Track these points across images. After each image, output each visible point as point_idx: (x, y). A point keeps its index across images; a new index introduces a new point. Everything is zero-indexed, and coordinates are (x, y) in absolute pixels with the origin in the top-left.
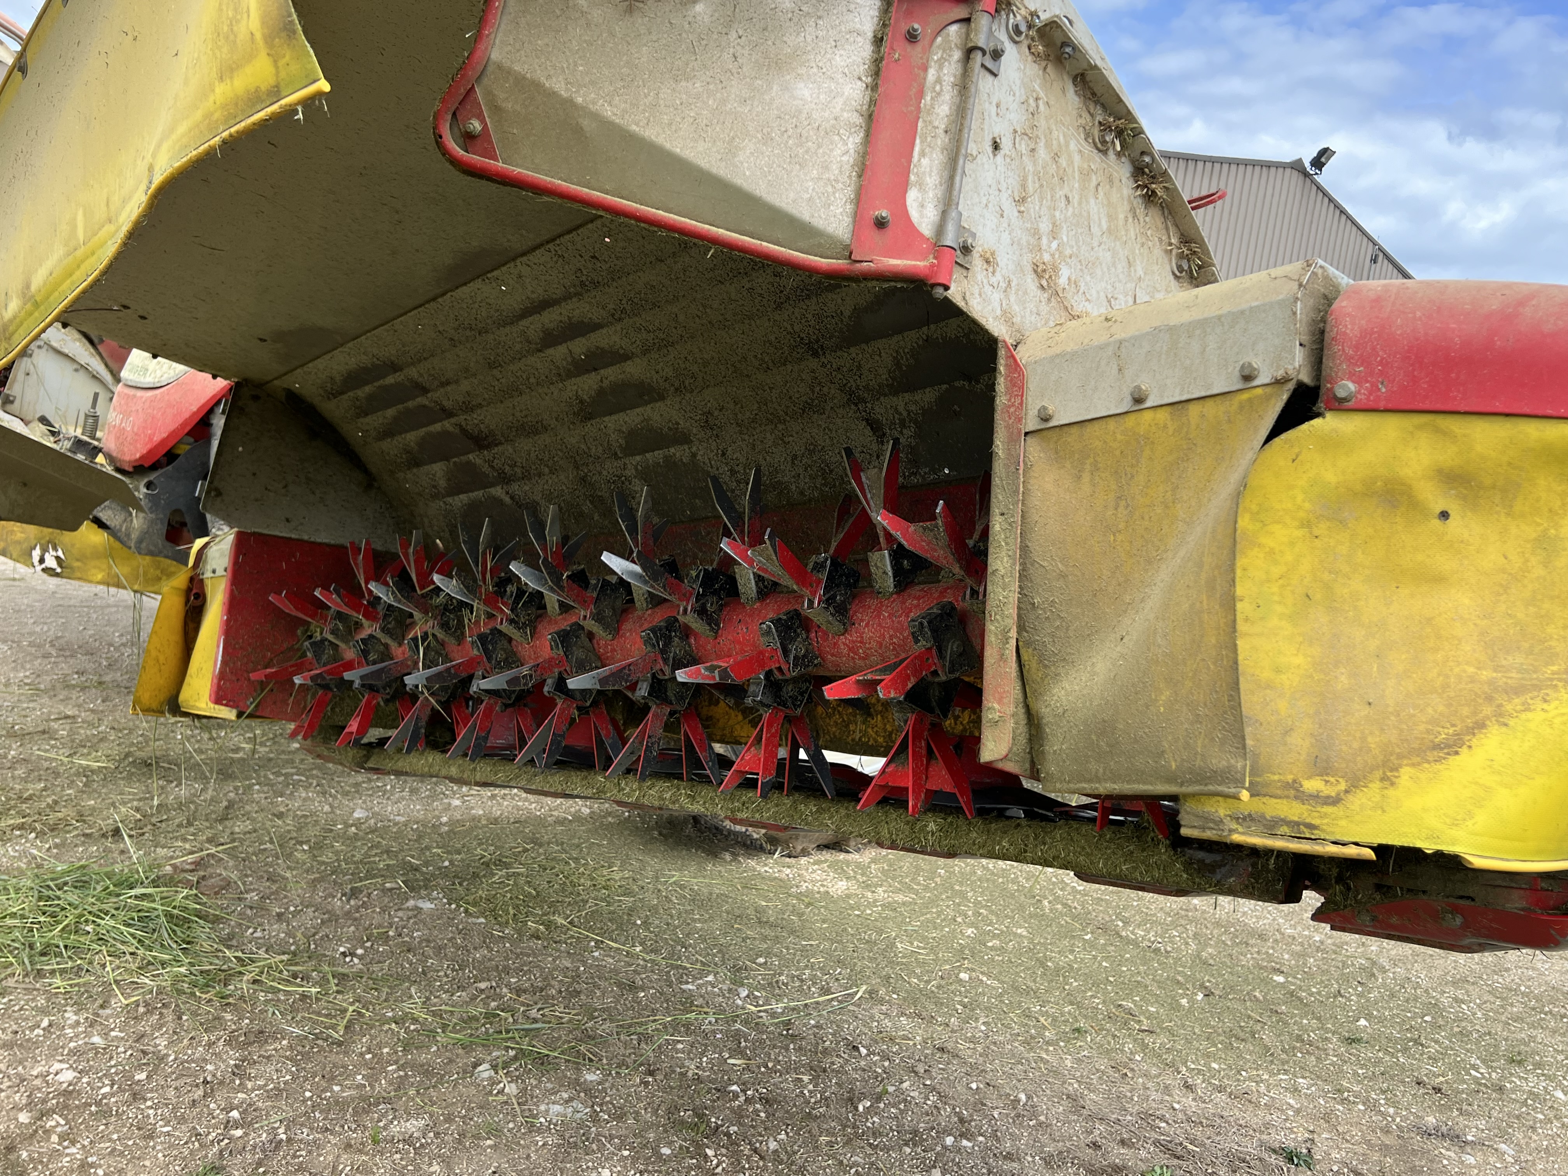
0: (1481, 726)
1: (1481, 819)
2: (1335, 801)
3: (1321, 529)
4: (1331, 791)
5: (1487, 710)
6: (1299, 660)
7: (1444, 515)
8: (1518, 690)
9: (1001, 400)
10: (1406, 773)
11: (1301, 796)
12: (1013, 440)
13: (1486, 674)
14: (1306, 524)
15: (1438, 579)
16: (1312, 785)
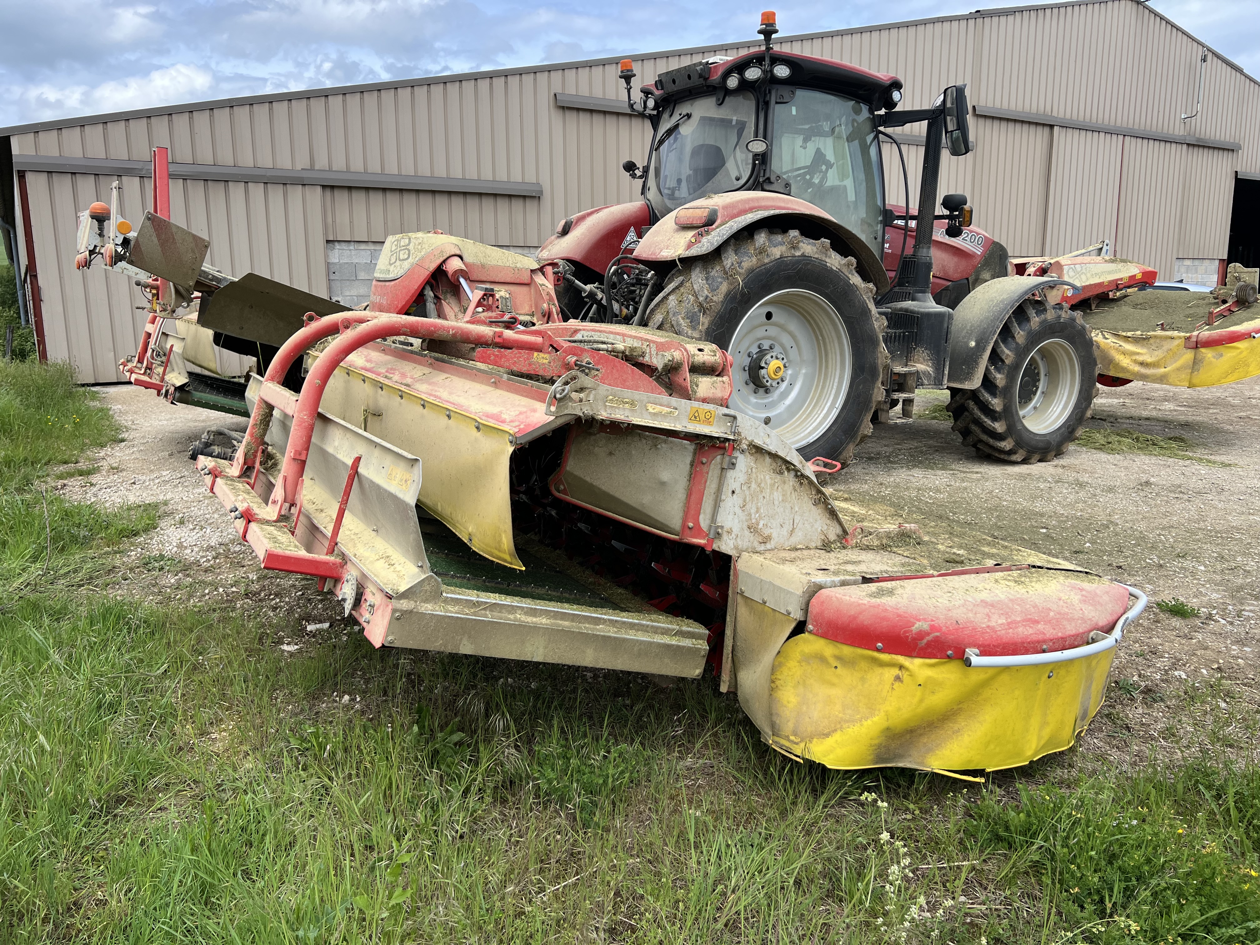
0: (836, 730)
1: (831, 756)
2: (797, 744)
3: (803, 664)
4: (795, 740)
5: (839, 726)
6: (794, 700)
7: (836, 667)
8: (848, 721)
9: (731, 578)
10: (815, 740)
11: (789, 740)
12: (733, 593)
13: (841, 715)
14: (799, 662)
15: (833, 685)
16: (792, 738)
